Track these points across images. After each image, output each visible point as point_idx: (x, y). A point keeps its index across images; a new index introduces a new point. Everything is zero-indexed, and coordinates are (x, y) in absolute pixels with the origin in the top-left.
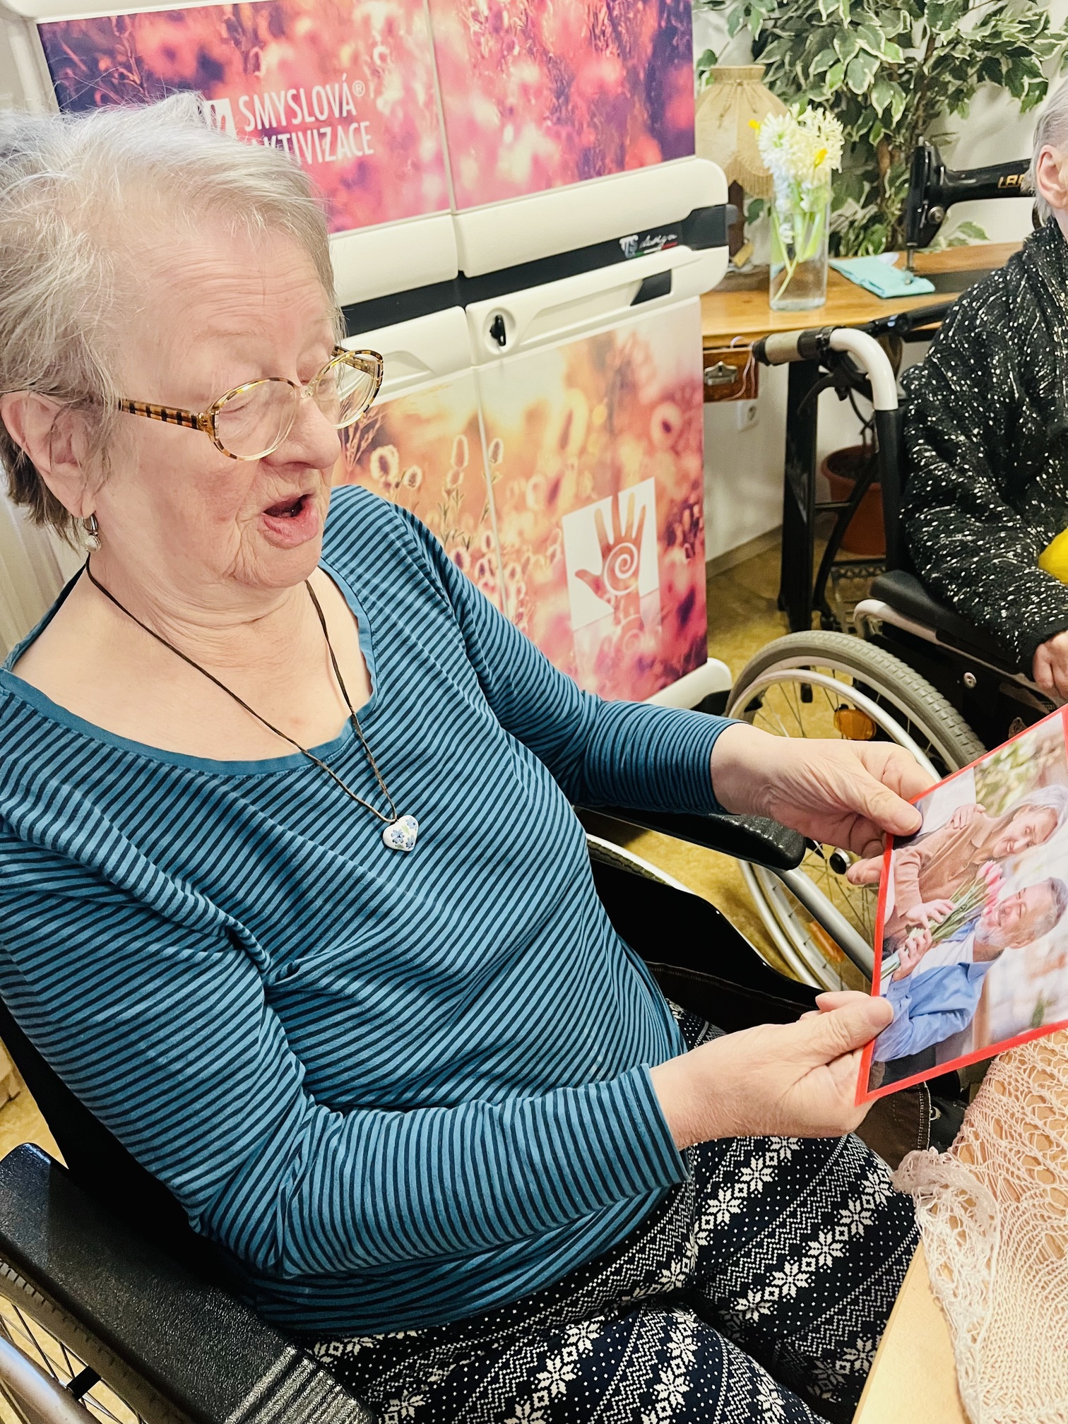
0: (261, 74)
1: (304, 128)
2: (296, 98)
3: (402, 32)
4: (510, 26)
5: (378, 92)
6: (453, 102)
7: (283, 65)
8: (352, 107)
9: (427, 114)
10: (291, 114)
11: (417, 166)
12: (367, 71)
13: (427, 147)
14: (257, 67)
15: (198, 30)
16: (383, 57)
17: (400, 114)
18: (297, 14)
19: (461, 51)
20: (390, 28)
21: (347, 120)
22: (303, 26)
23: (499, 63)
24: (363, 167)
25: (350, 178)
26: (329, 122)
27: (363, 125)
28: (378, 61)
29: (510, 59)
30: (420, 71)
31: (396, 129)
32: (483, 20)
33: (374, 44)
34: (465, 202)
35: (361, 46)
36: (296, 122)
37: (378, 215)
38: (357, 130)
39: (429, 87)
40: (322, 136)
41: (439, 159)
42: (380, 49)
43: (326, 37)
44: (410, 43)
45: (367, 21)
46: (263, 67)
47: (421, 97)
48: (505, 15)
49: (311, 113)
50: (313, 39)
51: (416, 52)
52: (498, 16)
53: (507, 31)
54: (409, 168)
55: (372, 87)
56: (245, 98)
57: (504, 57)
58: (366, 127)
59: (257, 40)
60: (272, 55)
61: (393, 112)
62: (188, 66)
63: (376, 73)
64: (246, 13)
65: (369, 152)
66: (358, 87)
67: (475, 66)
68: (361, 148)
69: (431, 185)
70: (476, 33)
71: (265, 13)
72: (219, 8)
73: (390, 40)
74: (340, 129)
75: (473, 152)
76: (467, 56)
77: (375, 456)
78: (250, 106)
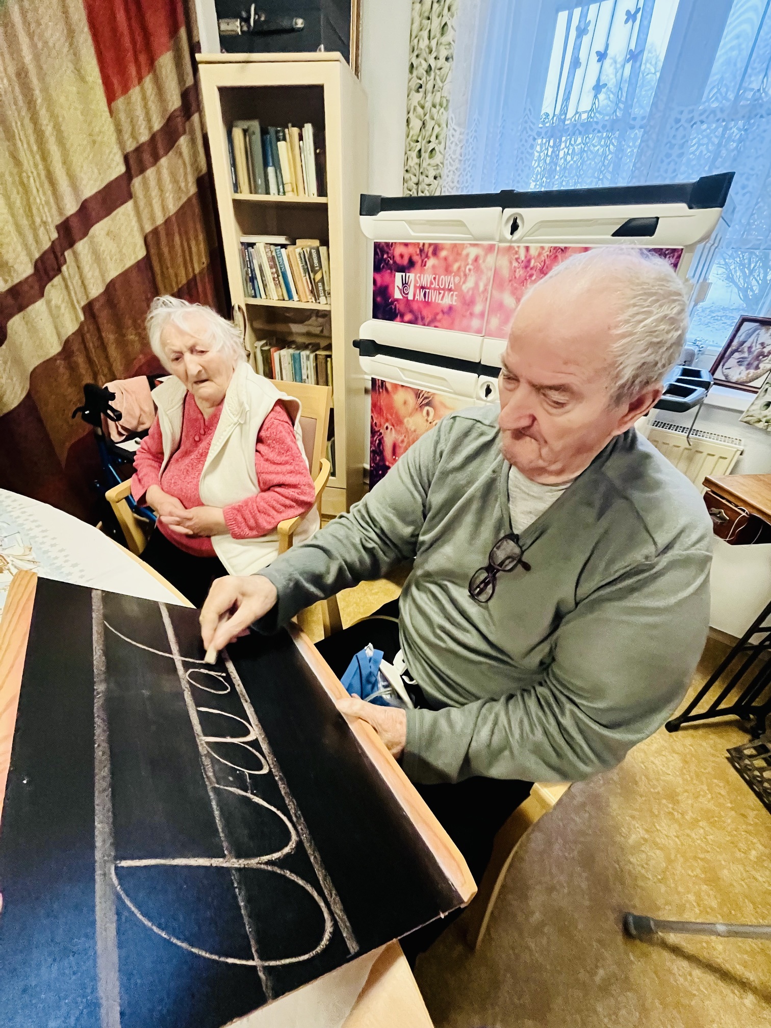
0: (426, 268)
1: (435, 289)
2: (435, 278)
3: (481, 261)
4: (534, 267)
5: (464, 282)
6: (496, 294)
7: (434, 267)
8: (453, 286)
9: (482, 296)
10: (431, 283)
11: (471, 314)
12: (462, 274)
13: (478, 309)
14: (425, 265)
15: (411, 250)
16: (470, 270)
17: (470, 293)
18: (442, 249)
19: (506, 273)
20: (476, 259)
21: (450, 290)
22: (443, 254)
23: (523, 282)
24: (451, 308)
25: (445, 310)
26: (443, 289)
27: (455, 293)
28: (467, 271)
29: (529, 281)
30: (484, 278)
31: (468, 298)
32: (520, 262)
33: (468, 264)
34: (489, 334)
35: (463, 264)
36: (433, 286)
37: (450, 327)
38: (452, 295)
39: (486, 285)
40: (440, 293)
41: (482, 315)
42: (469, 266)
43: (451, 259)
44: (483, 266)
45: (467, 255)
46: (428, 265)
47: (481, 288)
48: (533, 262)
49: (438, 285)
50: (446, 259)
51: (485, 270)
52: (529, 261)
53: (532, 269)
54: (468, 313)
55: (462, 280)
56: (419, 275)
57: (526, 279)
58: (456, 295)
59: (427, 256)
60: (431, 262)
61: (468, 292)
62: (405, 261)
63: (465, 275)
64: (426, 246)
65: (454, 303)
66: (457, 279)
67: (510, 281)
68: (452, 301)
69: (475, 323)
70: (515, 267)
71: (432, 247)
72: (419, 244)
73: (475, 264)
74: (446, 293)
75: (498, 315)
76: (507, 276)
77: (427, 408)
78: (420, 277)
